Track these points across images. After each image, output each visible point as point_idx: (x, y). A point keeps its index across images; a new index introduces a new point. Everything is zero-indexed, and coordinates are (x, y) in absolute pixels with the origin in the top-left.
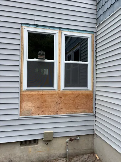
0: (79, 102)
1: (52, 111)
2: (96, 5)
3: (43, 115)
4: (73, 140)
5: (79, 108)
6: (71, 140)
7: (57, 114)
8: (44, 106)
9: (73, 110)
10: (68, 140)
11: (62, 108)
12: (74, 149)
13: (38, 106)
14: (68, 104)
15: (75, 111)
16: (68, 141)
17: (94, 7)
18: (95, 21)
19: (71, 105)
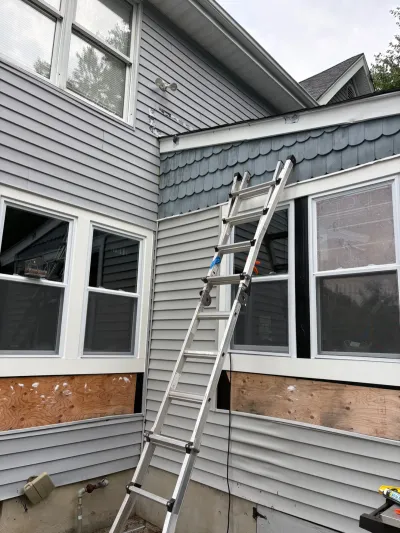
0: (112, 388)
1: (49, 414)
2: (159, 176)
3: (22, 427)
4: (94, 488)
5: (112, 403)
6: (90, 490)
7: (60, 422)
8: (27, 402)
9: (98, 411)
10: (83, 489)
11: (73, 407)
12: (93, 513)
13: (13, 404)
14: (88, 395)
15: (103, 411)
16: (83, 493)
17: (155, 180)
18: (154, 208)
19: (95, 398)
